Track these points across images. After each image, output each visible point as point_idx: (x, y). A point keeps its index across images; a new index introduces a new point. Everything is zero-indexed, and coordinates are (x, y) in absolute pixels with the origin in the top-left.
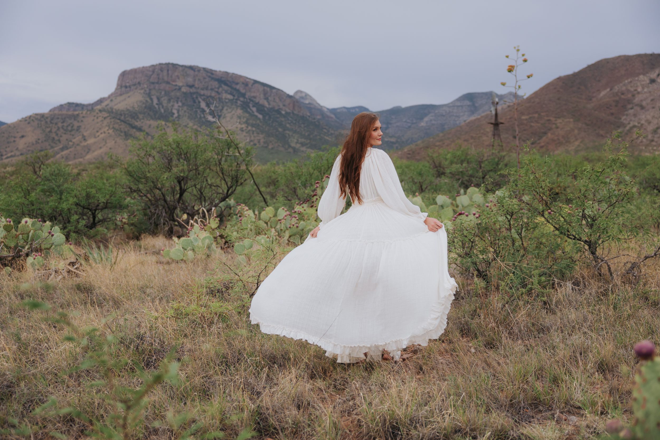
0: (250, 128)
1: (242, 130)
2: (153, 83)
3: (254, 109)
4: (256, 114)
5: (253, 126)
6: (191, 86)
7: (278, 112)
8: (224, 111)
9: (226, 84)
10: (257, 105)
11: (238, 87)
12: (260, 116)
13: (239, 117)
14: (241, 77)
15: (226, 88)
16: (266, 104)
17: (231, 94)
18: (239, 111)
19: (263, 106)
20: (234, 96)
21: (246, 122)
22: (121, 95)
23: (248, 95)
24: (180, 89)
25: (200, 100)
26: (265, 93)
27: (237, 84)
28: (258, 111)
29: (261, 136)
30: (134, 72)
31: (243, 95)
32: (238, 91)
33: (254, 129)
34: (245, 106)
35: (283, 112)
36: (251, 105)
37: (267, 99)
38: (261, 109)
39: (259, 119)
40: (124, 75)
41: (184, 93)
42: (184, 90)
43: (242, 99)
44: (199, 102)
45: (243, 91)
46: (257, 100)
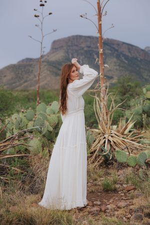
0: (121, 68)
1: (117, 69)
2: (69, 46)
3: (123, 58)
4: (124, 60)
5: (122, 67)
6: (89, 47)
7: (136, 59)
8: (107, 60)
9: (108, 45)
10: (124, 55)
11: (114, 46)
12: (126, 62)
13: (115, 63)
14: (115, 41)
15: (107, 47)
16: (129, 55)
17: (110, 50)
18: (115, 60)
19: (128, 56)
20: (112, 51)
21: (119, 66)
22: (53, 53)
23: (120, 50)
24: (83, 49)
25: (94, 54)
26: (129, 49)
27: (113, 44)
28: (125, 59)
29: (127, 73)
30: (59, 41)
31: (117, 51)
32: (114, 48)
33: (123, 69)
34: (118, 57)
35: (139, 59)
36: (121, 56)
37: (130, 52)
38: (127, 58)
39: (126, 63)
40: (54, 42)
41: (86, 51)
42: (85, 49)
43: (116, 53)
44: (93, 55)
45: (117, 48)
46: (124, 53)
